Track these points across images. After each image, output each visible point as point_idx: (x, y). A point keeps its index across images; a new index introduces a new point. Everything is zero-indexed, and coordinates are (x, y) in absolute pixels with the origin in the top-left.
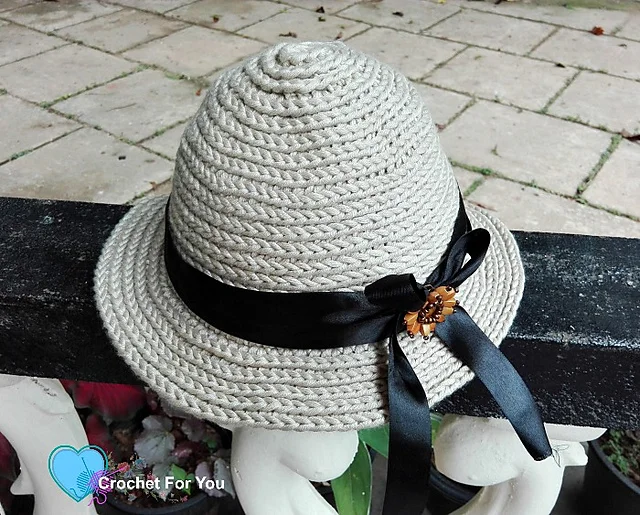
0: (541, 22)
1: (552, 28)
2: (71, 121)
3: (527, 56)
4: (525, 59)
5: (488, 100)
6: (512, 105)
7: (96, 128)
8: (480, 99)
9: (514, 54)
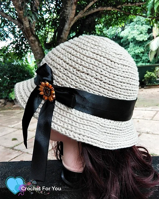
0: (152, 110)
1: (156, 112)
2: (19, 152)
3: (152, 120)
4: (151, 121)
5: (145, 133)
6: (153, 134)
7: (27, 153)
8: (142, 133)
9: (148, 120)
